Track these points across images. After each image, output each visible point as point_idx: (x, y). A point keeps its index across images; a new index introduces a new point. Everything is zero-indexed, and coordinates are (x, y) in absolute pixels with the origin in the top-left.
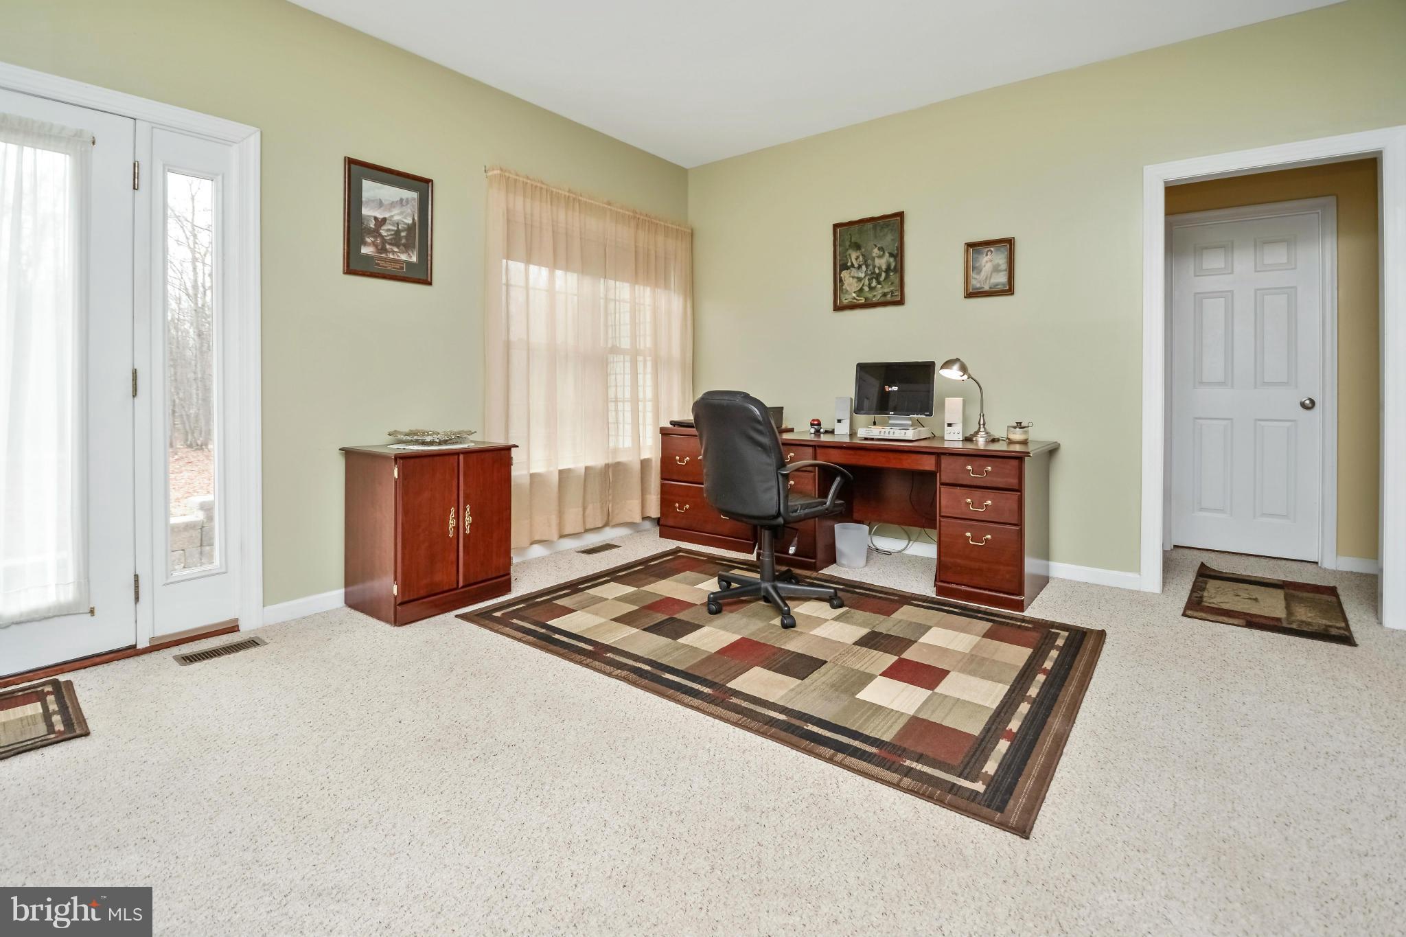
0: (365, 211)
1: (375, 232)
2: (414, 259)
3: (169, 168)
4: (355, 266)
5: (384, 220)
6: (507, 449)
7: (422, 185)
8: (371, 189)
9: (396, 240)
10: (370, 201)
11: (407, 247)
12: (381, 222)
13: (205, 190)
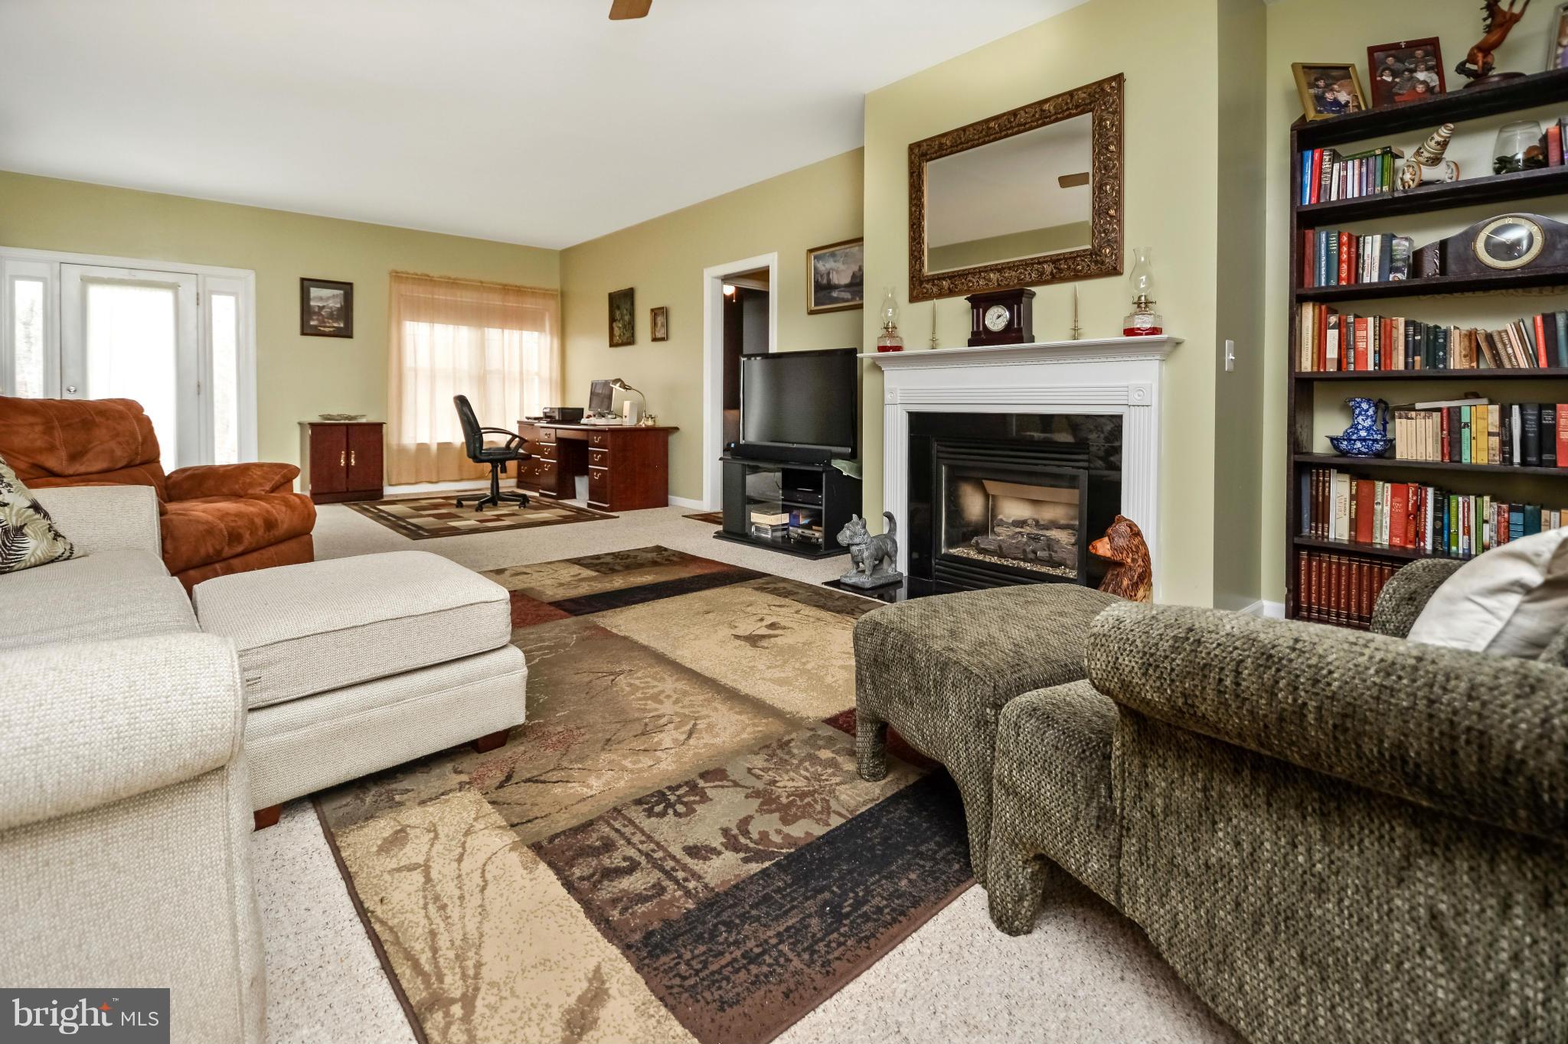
0: (312, 303)
1: (319, 314)
2: (342, 325)
3: (212, 292)
4: (306, 330)
5: (324, 307)
6: (380, 425)
7: (347, 288)
8: (315, 292)
9: (331, 316)
10: (315, 298)
11: (337, 320)
12: (321, 308)
13: (230, 301)
